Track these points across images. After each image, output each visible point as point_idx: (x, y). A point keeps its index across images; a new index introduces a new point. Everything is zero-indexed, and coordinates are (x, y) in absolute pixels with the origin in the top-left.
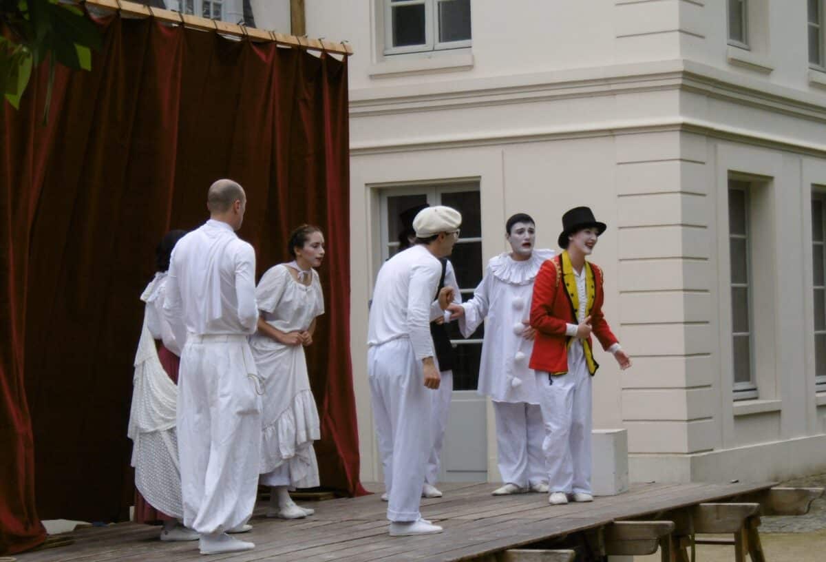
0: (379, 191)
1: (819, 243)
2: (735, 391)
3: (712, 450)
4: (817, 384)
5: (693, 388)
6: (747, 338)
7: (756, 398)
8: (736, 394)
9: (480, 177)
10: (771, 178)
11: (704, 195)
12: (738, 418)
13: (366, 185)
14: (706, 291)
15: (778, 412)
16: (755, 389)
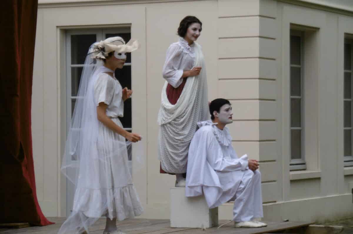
0: (65, 31)
1: (348, 71)
2: (291, 165)
3: (275, 202)
4: (345, 161)
5: (264, 161)
6: (300, 131)
7: (304, 170)
8: (291, 166)
9: (131, 24)
10: (318, 29)
11: (274, 39)
12: (292, 181)
13: (57, 27)
14: (274, 100)
15: (319, 179)
16: (304, 164)
